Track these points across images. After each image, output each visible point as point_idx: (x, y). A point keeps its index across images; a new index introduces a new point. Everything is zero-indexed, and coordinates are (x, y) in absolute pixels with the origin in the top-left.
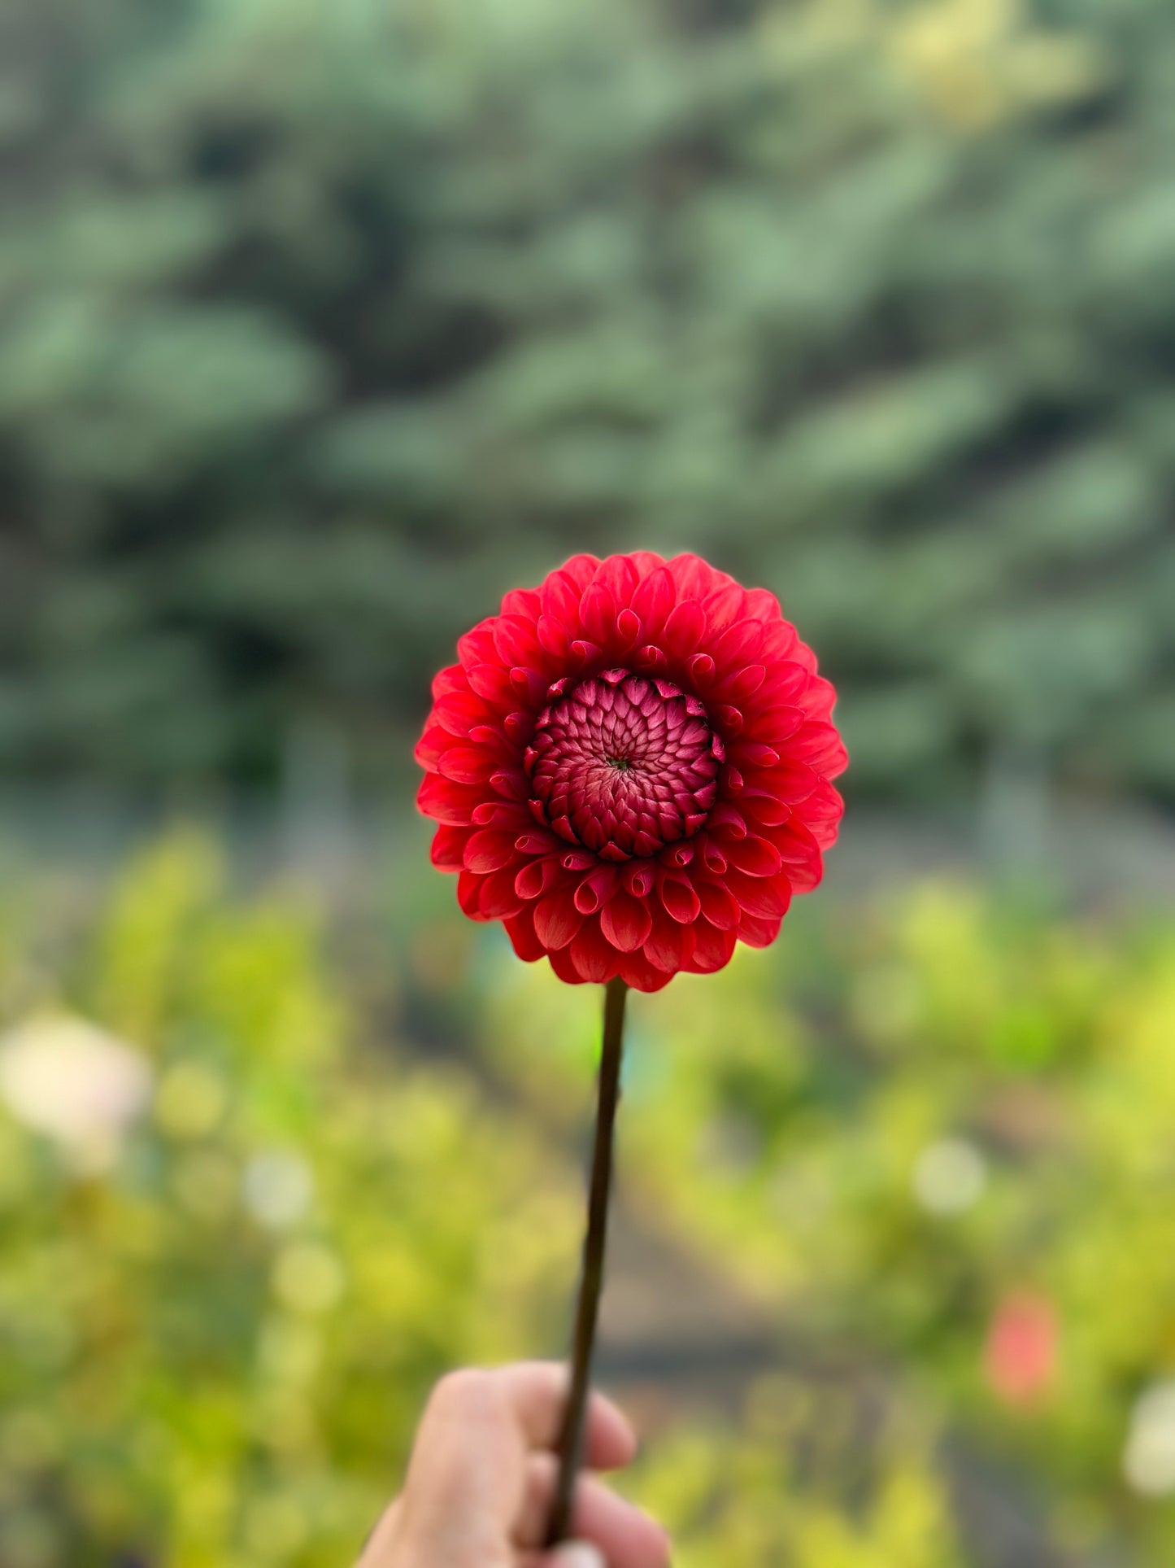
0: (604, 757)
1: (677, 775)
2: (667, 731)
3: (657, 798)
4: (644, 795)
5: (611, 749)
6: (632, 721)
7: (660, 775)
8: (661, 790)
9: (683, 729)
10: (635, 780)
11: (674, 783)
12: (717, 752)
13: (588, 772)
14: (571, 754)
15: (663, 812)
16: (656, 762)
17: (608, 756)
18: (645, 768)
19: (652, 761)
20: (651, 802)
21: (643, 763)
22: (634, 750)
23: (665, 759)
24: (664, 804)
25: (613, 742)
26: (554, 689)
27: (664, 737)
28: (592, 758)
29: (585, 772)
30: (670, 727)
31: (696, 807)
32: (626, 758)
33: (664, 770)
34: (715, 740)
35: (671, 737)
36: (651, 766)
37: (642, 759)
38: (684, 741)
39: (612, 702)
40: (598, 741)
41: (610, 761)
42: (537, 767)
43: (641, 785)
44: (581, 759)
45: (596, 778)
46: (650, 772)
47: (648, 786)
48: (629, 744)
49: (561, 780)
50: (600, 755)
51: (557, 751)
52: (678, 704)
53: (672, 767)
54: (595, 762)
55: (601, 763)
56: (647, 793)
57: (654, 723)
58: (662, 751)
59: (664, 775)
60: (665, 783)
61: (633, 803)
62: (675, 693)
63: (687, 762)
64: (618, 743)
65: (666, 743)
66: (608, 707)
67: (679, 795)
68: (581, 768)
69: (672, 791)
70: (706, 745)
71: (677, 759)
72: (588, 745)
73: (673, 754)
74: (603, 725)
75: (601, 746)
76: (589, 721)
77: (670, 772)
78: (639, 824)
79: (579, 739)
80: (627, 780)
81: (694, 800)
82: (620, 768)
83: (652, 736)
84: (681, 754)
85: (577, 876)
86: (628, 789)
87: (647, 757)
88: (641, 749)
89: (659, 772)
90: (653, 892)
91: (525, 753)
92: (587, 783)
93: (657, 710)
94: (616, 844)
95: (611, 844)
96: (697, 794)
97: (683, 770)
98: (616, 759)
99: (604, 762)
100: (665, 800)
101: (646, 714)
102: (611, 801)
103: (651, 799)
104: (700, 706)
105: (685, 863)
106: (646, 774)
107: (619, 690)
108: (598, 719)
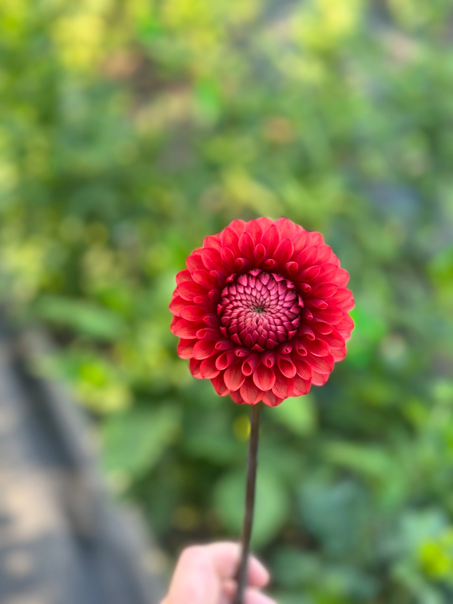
0: (252, 307)
1: (284, 314)
2: (279, 296)
3: (276, 325)
4: (270, 324)
5: (255, 304)
6: (263, 292)
7: (277, 314)
8: (277, 321)
9: (286, 294)
10: (265, 317)
11: (283, 318)
12: (301, 303)
13: (246, 314)
14: (238, 307)
15: (279, 331)
16: (274, 309)
17: (254, 307)
18: (270, 311)
19: (273, 309)
20: (273, 327)
21: (269, 309)
22: (265, 304)
23: (278, 307)
24: (279, 327)
25: (256, 301)
26: (230, 279)
27: (278, 298)
28: (247, 308)
29: (244, 315)
30: (280, 293)
31: (293, 327)
32: (261, 307)
33: (279, 312)
34: (300, 299)
35: (280, 298)
36: (273, 311)
37: (269, 308)
38: (286, 299)
39: (254, 284)
40: (249, 301)
41: (254, 309)
42: (223, 312)
43: (269, 320)
44: (241, 309)
45: (249, 317)
46: (272, 313)
47: (272, 320)
48: (262, 302)
49: (233, 318)
50: (250, 307)
51: (231, 306)
52: (284, 284)
53: (282, 311)
54: (248, 310)
55: (251, 310)
56: (271, 322)
57: (273, 292)
58: (277, 304)
59: (279, 315)
60: (279, 318)
61: (265, 328)
62: (282, 279)
63: (288, 308)
64: (258, 301)
65: (279, 301)
66: (252, 286)
67: (286, 323)
68: (243, 313)
69: (282, 322)
70: (295, 301)
71: (284, 307)
72: (244, 302)
73: (282, 305)
74: (251, 294)
75: (250, 303)
76: (245, 293)
77: (281, 313)
78: (268, 336)
79: (241, 300)
80: (263, 317)
81: (291, 324)
82: (259, 312)
83: (272, 298)
84: (286, 305)
85: (242, 359)
86: (263, 321)
87: (270, 307)
88: (267, 304)
89: (276, 313)
90: (275, 365)
91: (217, 307)
92: (245, 319)
93: (274, 286)
94: (259, 345)
95: (256, 345)
96: (293, 322)
97: (287, 312)
98: (257, 308)
99: (252, 309)
100: (280, 325)
101: (269, 288)
102: (256, 327)
103: (273, 325)
104: (292, 284)
105: (289, 352)
106: (270, 314)
107: (258, 278)
108: (248, 291)
